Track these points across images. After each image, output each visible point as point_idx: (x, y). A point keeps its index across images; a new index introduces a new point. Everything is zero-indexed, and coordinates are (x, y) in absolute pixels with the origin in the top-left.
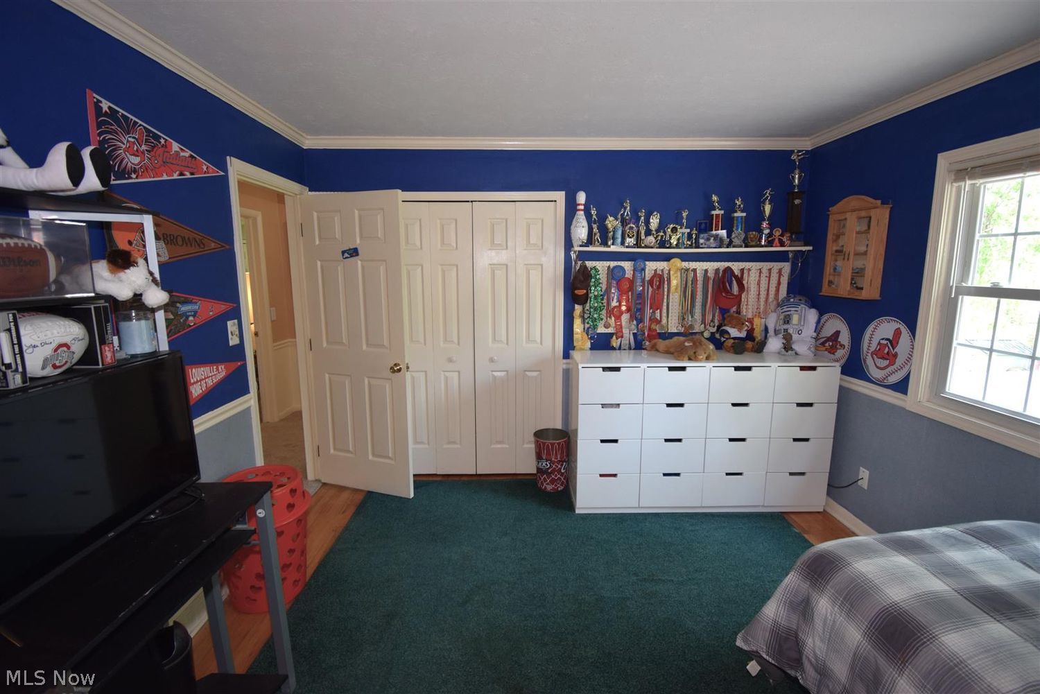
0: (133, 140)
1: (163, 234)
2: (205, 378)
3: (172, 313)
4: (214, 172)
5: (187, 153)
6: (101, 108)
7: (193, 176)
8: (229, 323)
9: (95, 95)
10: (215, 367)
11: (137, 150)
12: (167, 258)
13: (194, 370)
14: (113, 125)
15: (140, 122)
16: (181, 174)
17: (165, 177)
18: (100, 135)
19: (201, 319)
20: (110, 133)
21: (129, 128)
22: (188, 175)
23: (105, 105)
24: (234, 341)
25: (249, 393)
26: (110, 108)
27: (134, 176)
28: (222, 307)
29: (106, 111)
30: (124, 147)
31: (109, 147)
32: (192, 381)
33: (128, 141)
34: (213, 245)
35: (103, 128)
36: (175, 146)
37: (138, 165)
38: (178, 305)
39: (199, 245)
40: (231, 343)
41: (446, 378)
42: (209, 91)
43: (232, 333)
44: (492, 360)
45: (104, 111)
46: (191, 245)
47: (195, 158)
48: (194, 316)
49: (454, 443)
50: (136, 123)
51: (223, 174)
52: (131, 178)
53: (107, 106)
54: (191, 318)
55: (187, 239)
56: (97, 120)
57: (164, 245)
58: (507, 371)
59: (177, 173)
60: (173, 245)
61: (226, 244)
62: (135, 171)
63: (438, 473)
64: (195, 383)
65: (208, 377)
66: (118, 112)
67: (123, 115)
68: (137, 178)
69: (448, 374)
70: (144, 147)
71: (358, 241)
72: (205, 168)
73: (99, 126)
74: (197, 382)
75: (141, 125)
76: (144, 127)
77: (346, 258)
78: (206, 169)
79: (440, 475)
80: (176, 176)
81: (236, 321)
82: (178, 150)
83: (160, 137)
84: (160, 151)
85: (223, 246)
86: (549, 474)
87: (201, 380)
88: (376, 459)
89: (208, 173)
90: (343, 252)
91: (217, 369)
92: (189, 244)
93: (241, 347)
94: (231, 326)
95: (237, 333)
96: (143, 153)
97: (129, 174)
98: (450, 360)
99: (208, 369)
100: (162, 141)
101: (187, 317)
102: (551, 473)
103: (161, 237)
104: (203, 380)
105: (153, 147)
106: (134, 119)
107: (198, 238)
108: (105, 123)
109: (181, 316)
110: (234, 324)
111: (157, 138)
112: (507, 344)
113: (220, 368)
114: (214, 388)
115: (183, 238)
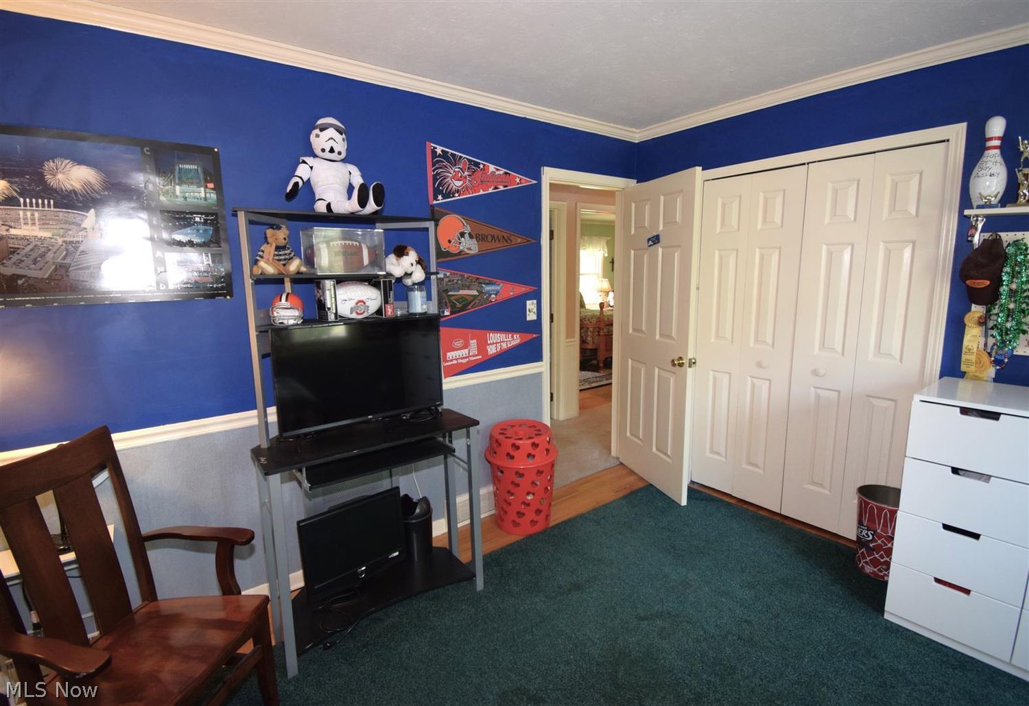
0: (458, 170)
1: (476, 234)
2: (501, 342)
3: (477, 291)
4: (526, 181)
5: (502, 171)
6: (436, 152)
7: (506, 188)
8: (528, 302)
9: (432, 145)
10: (510, 335)
11: (461, 177)
12: (477, 251)
13: (491, 335)
14: (443, 162)
15: (464, 156)
16: (496, 188)
17: (482, 192)
18: (434, 171)
19: (501, 297)
20: (441, 168)
21: (454, 161)
22: (502, 188)
23: (439, 150)
24: (531, 317)
25: (542, 361)
26: (442, 151)
27: (457, 195)
28: (523, 289)
29: (440, 154)
30: (451, 175)
31: (440, 178)
32: (489, 342)
33: (454, 171)
34: (519, 240)
35: (437, 166)
36: (492, 168)
37: (460, 187)
38: (483, 285)
39: (507, 241)
40: (529, 318)
41: (753, 385)
42: (527, 117)
43: (529, 310)
44: (815, 373)
45: (438, 154)
46: (499, 241)
47: (510, 174)
48: (496, 295)
49: (756, 465)
50: (461, 157)
51: (536, 182)
52: (455, 197)
53: (440, 150)
54: (493, 296)
55: (496, 237)
56: (433, 160)
57: (476, 242)
58: (839, 392)
59: (492, 188)
60: (483, 242)
61: (532, 238)
62: (458, 191)
63: (733, 495)
64: (491, 344)
65: (503, 342)
66: (448, 152)
67: (452, 154)
68: (459, 196)
69: (755, 381)
70: (466, 173)
71: (661, 228)
72: (518, 180)
73: (434, 164)
74: (493, 343)
75: (465, 158)
76: (467, 159)
77: (651, 246)
78: (520, 180)
79: (734, 497)
80: (491, 190)
81: (535, 301)
82: (495, 170)
83: (479, 164)
84: (478, 174)
85: (529, 241)
86: (871, 551)
87: (496, 343)
88: (658, 453)
89: (521, 184)
90: (649, 240)
91: (512, 337)
92: (497, 241)
93: (538, 323)
94: (531, 305)
95: (535, 310)
96: (465, 177)
97: (453, 194)
98: (759, 365)
99: (504, 335)
100: (481, 166)
101: (490, 295)
102: (873, 549)
103: (474, 236)
104: (498, 343)
105: (474, 172)
106: (460, 154)
107: (505, 235)
108: (438, 162)
109: (485, 293)
110: (533, 303)
111: (477, 164)
112: (843, 354)
113: (515, 337)
114: (507, 351)
115: (493, 237)
